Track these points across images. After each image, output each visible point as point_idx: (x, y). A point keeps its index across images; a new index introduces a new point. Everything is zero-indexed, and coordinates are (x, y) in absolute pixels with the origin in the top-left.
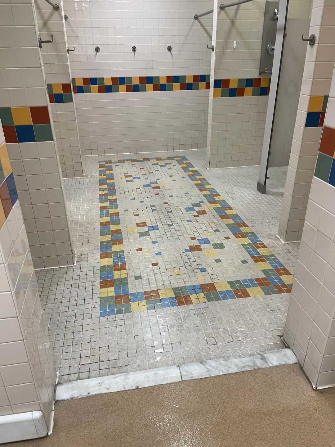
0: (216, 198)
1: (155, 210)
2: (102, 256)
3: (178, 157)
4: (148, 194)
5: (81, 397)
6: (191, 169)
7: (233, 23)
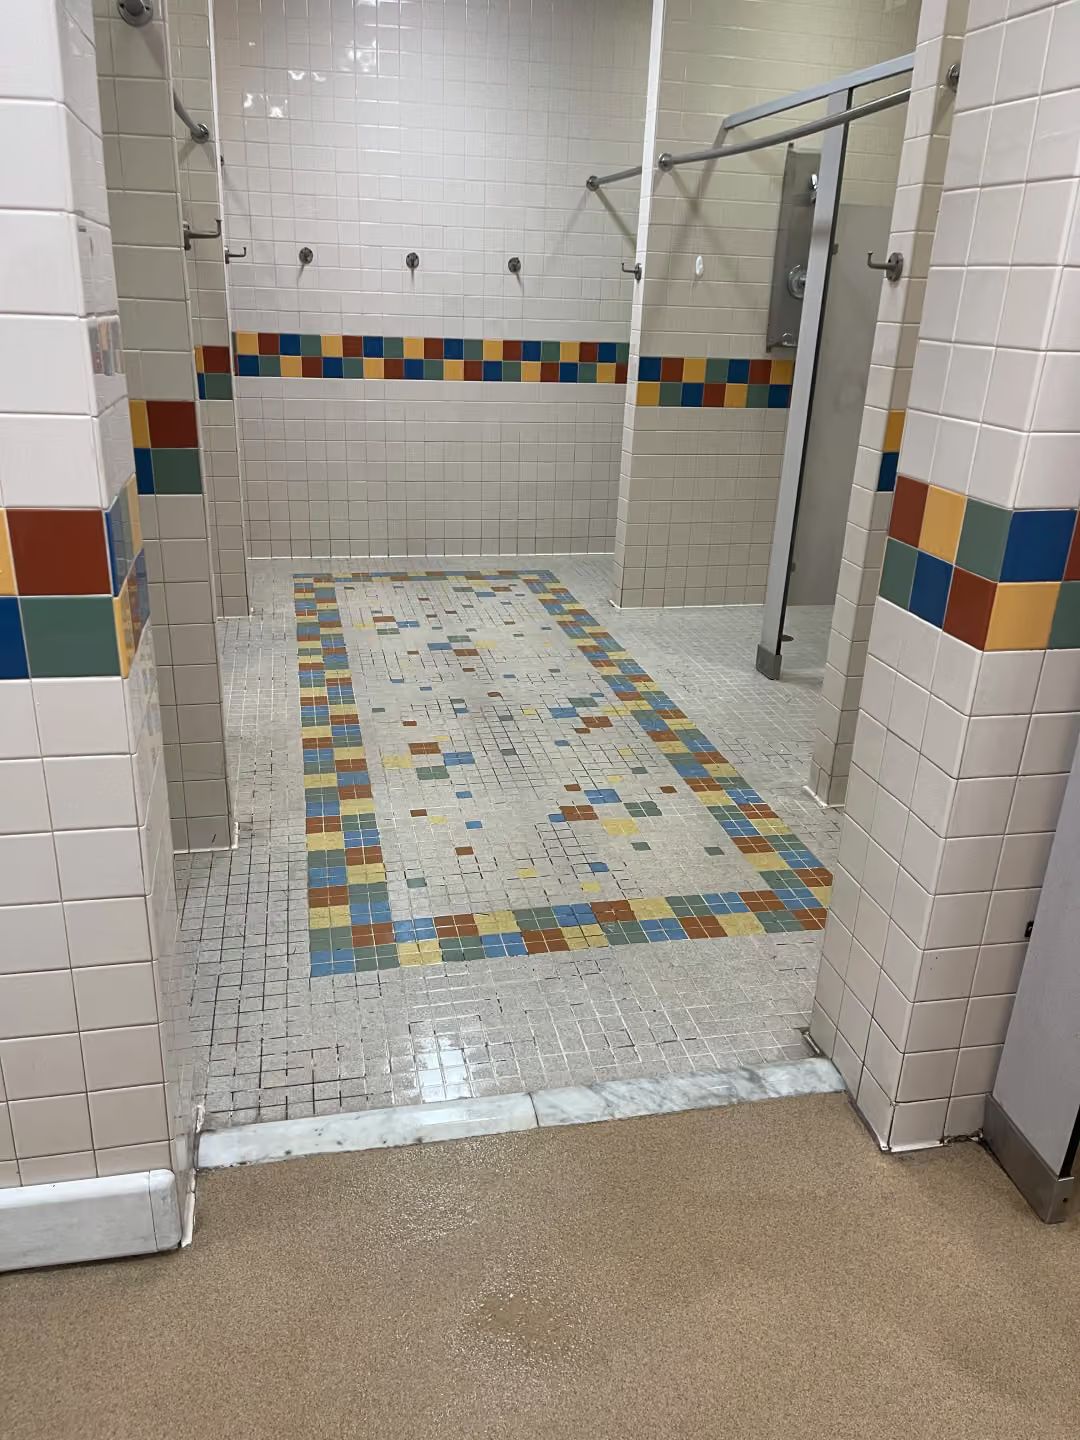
0: (640, 687)
1: (464, 711)
2: (312, 827)
3: (530, 572)
4: (443, 669)
5: (266, 1161)
6: (567, 607)
7: (694, 206)
